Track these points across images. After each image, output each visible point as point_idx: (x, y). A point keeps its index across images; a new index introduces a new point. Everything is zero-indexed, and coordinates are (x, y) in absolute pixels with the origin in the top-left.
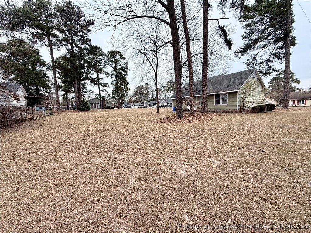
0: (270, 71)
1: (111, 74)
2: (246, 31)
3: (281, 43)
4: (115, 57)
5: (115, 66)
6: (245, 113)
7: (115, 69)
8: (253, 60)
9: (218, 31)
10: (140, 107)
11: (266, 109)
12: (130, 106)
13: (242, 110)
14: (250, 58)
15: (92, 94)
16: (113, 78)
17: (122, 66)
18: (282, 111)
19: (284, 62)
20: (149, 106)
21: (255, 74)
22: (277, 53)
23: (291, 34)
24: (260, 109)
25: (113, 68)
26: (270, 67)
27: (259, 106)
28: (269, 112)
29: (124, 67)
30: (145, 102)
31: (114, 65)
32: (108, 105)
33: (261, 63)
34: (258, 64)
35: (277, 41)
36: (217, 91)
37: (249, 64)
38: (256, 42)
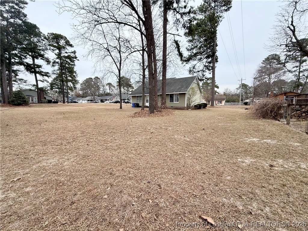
0: (204, 78)
1: (53, 61)
2: (189, 45)
3: (210, 59)
4: (59, 42)
5: (58, 53)
6: (190, 109)
7: (59, 56)
8: (193, 68)
9: (173, 44)
10: (90, 102)
11: (202, 107)
12: (76, 101)
13: (188, 108)
14: (192, 67)
15: (25, 84)
16: (55, 66)
17: (69, 54)
18: (210, 108)
19: (212, 73)
20: (101, 102)
21: (196, 81)
22: (208, 66)
23: (216, 54)
24: (199, 107)
25: (56, 54)
26: (204, 75)
27: (198, 104)
28: (204, 109)
29: (71, 56)
30: (95, 97)
31: (57, 51)
32: (48, 98)
33: (198, 71)
34: (196, 72)
35: (208, 57)
36: (171, 92)
37: (190, 71)
38: (196, 55)
